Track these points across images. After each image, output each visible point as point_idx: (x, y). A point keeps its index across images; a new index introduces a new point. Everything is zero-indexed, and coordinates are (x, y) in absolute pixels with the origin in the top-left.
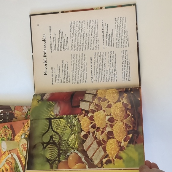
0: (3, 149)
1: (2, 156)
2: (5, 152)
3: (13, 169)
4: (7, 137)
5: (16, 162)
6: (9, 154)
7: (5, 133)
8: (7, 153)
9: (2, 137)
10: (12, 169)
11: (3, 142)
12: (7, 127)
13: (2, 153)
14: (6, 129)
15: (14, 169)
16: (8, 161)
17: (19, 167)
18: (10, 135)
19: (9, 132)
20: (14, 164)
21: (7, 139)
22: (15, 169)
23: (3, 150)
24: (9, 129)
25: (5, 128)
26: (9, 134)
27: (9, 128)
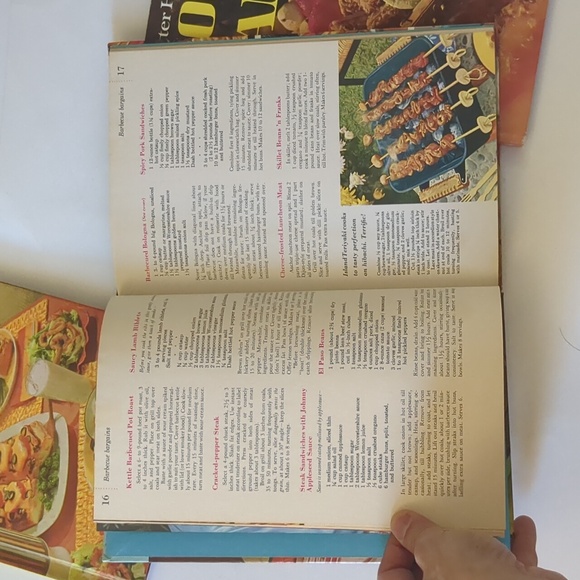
0: (30, 386)
1: (17, 406)
2: (34, 398)
3: (35, 468)
4: (62, 351)
5: (55, 448)
6: (42, 412)
7: (60, 335)
8: (37, 405)
9: (44, 345)
10: (32, 466)
11: (42, 362)
12: (78, 319)
13: (22, 399)
14: (69, 323)
15: (41, 468)
16: (28, 434)
17: (57, 469)
18: (76, 351)
19: (78, 338)
20: (47, 453)
21: (58, 359)
22: (43, 470)
23: (29, 391)
24: (80, 329)
25: (68, 317)
26: (74, 347)
27: (80, 325)
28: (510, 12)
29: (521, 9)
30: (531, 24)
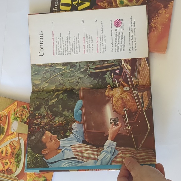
0: (12, 128)
1: (8, 135)
2: (13, 133)
3: (14, 155)
4: (22, 118)
5: (20, 148)
6: (16, 137)
7: (21, 113)
8: (14, 135)
9: (16, 116)
10: (13, 154)
11: (16, 121)
12: (27, 107)
13: (10, 133)
14: (24, 109)
15: (16, 155)
16: (12, 144)
17: (21, 155)
18: (26, 118)
19: (27, 114)
20: (18, 150)
21: (21, 120)
22: (17, 155)
23: (12, 131)
24: (27, 111)
25: (24, 107)
26: (26, 116)
28: (161, 12)
29: (164, 11)
30: (167, 16)
